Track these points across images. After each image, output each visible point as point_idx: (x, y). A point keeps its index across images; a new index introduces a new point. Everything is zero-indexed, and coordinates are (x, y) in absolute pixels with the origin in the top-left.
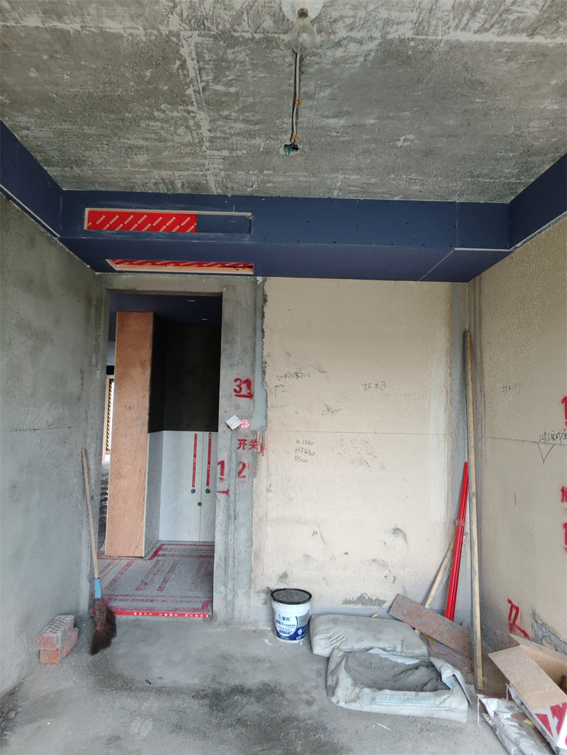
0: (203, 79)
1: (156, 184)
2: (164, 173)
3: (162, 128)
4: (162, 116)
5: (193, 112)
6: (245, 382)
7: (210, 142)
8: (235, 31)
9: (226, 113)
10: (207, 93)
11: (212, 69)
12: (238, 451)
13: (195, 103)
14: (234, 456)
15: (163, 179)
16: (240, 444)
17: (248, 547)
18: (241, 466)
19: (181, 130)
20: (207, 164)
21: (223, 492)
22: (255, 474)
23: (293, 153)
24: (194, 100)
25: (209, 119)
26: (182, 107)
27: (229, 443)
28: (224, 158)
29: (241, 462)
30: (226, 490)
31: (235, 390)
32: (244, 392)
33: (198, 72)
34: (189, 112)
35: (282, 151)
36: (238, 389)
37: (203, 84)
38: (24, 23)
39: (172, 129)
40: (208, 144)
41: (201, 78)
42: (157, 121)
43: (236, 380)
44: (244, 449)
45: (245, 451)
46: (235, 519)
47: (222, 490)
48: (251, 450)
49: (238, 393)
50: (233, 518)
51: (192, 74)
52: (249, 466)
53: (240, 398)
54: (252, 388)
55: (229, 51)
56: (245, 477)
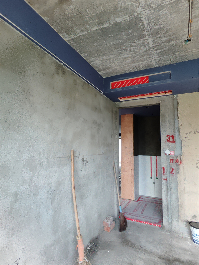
0: (150, 26)
1: (133, 69)
2: (136, 64)
3: (135, 48)
4: (135, 44)
5: (146, 39)
6: (171, 136)
7: (153, 48)
8: (162, 3)
9: (159, 36)
10: (152, 31)
11: (153, 21)
12: (170, 163)
13: (147, 36)
14: (168, 165)
15: (135, 66)
16: (171, 161)
17: (177, 202)
18: (172, 169)
19: (142, 48)
20: (152, 57)
21: (165, 179)
22: (178, 173)
23: (189, 42)
24: (147, 35)
25: (152, 40)
26: (142, 39)
27: (166, 160)
28: (159, 53)
29: (171, 168)
30: (166, 179)
31: (167, 140)
32: (171, 140)
33: (148, 25)
34: (145, 40)
35: (184, 43)
36: (168, 139)
37: (150, 28)
38: (92, 30)
39: (139, 48)
40: (152, 49)
41: (149, 26)
42: (133, 46)
43: (167, 136)
45: (173, 164)
46: (170, 190)
47: (164, 178)
48: (176, 163)
49: (168, 141)
50: (169, 190)
51: (146, 26)
52: (175, 170)
53: (169, 143)
54: (174, 139)
55: (160, 12)
56: (173, 174)
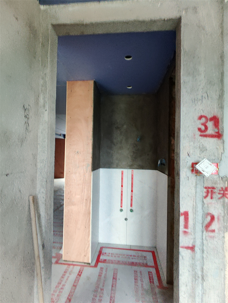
6: (211, 119)
12: (205, 200)
14: (200, 206)
16: (208, 192)
18: (209, 218)
21: (188, 248)
22: (226, 229)
27: (193, 191)
29: (208, 214)
30: (191, 246)
31: (200, 130)
32: (211, 130)
36: (203, 128)
43: (200, 118)
44: (212, 198)
45: (213, 201)
46: (203, 278)
47: (186, 245)
48: (222, 200)
49: (203, 132)
50: (200, 279)
52: (218, 219)
53: (205, 139)
54: (220, 127)
56: (213, 231)
